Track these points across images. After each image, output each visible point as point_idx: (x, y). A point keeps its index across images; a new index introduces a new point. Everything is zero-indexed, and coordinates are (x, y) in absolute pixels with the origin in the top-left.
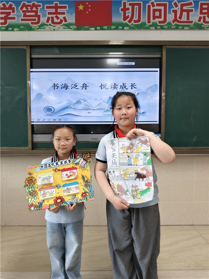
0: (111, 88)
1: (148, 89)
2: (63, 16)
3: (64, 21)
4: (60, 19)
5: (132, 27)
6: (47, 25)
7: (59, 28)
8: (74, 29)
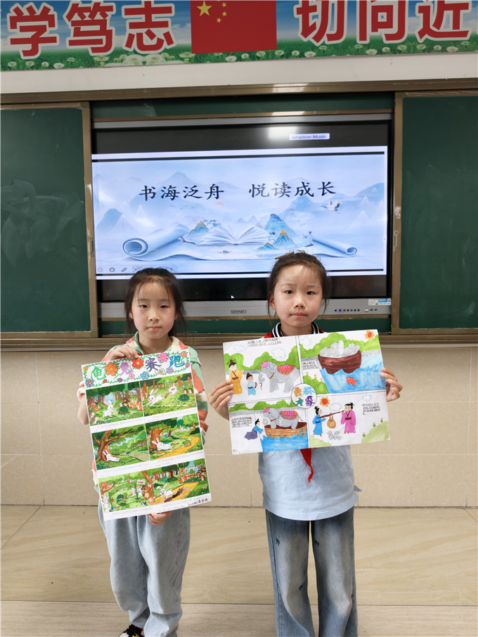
0: (276, 194)
1: (361, 194)
2: (165, 30)
3: (165, 43)
4: (158, 39)
5: (324, 51)
6: (127, 53)
7: (154, 58)
8: (190, 61)
